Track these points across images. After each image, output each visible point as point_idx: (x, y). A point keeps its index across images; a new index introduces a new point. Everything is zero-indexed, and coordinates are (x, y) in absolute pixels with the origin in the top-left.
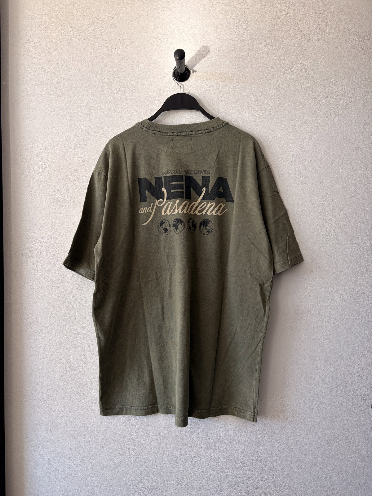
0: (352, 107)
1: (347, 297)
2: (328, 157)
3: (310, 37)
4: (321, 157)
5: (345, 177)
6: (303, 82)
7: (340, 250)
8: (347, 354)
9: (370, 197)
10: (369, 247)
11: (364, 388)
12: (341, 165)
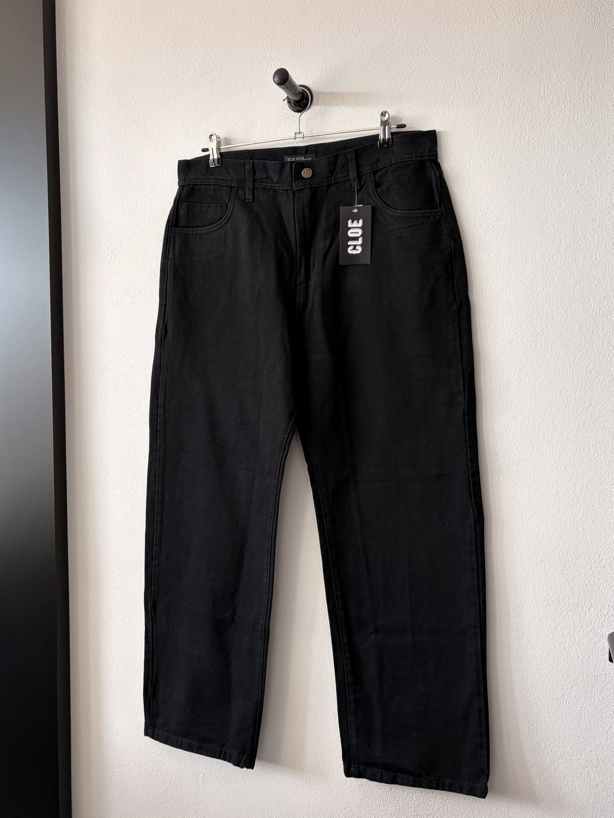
0: (578, 127)
1: (568, 452)
2: (536, 216)
3: (506, 15)
4: (523, 217)
5: (566, 249)
6: (493, 93)
7: (555, 373)
8: (567, 547)
9: (609, 281)
10: (608, 368)
11: (595, 606)
12: (558, 229)
